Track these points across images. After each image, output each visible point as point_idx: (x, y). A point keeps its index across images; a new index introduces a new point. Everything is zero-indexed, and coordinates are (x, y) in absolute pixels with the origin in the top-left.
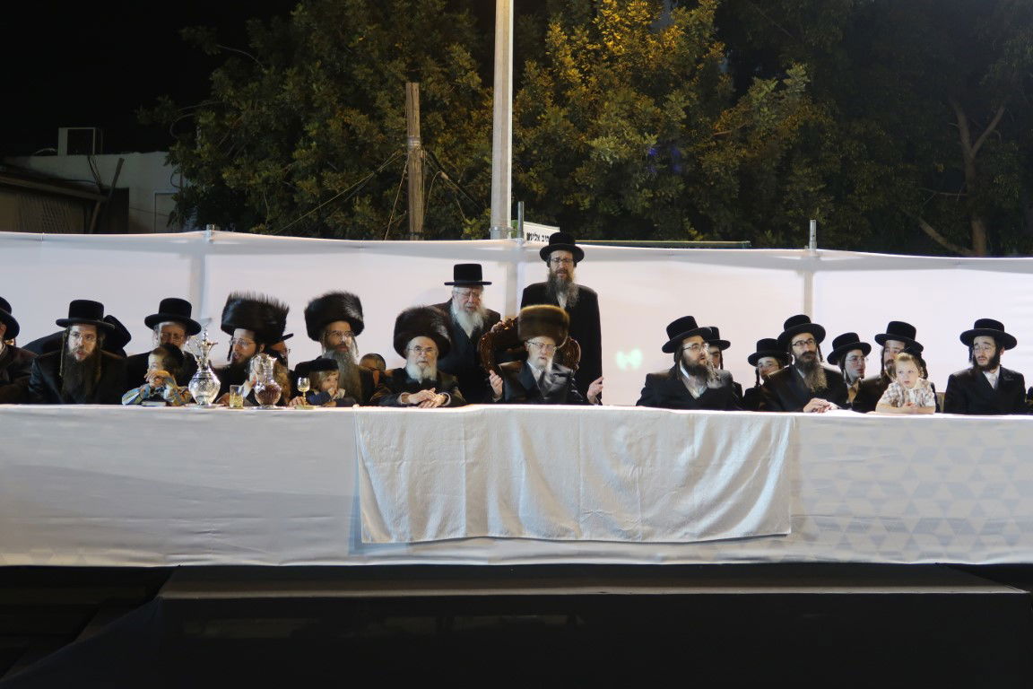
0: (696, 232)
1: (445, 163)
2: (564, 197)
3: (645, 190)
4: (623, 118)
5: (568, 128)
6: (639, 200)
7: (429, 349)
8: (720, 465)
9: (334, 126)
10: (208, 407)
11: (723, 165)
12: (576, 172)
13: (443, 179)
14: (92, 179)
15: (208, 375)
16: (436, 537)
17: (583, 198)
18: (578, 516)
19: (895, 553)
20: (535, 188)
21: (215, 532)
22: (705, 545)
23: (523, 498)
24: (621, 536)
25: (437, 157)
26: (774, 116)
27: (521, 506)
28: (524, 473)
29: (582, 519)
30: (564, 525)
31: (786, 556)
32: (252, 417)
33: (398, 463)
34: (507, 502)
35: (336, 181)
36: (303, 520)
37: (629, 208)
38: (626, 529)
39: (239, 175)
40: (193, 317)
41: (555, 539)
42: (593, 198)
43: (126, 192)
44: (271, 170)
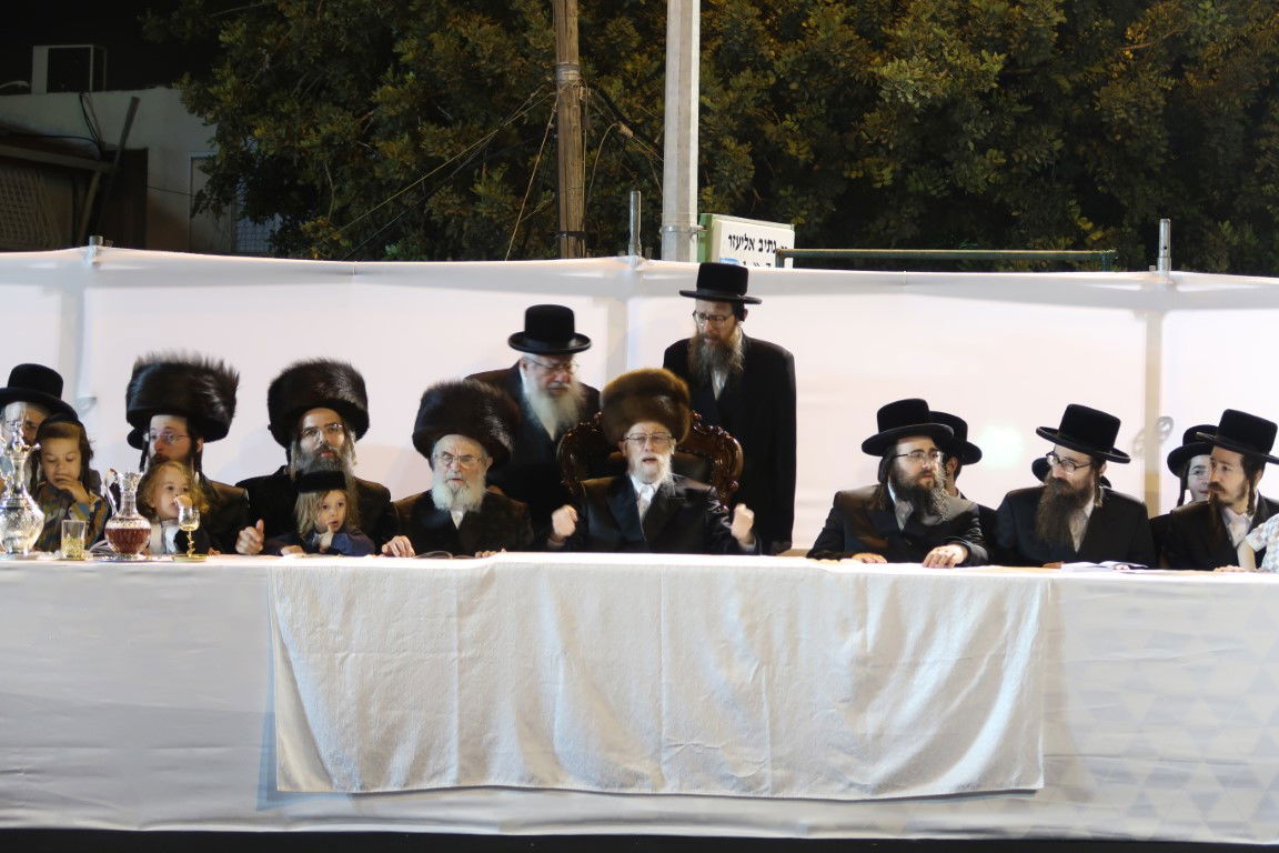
0: (1090, 225)
1: (630, 109)
2: (847, 165)
3: (992, 152)
4: (944, 25)
5: (850, 43)
6: (981, 171)
7: (466, 458)
8: (914, 666)
9: (440, 43)
10: (22, 558)
11: (1135, 105)
12: (863, 120)
13: (624, 136)
14: (86, 133)
15: (22, 503)
16: (405, 785)
17: (880, 167)
18: (658, 751)
19: (1238, 825)
20: (793, 151)
21: (28, 772)
22: (886, 805)
23: (560, 720)
24: (733, 788)
25: (614, 99)
26: (1223, 17)
27: (557, 734)
28: (561, 675)
29: (665, 757)
30: (634, 767)
31: (1034, 827)
32: (94, 575)
33: (340, 655)
34: (533, 726)
35: (446, 139)
36: (182, 752)
37: (961, 184)
38: (742, 774)
39: (282, 132)
40: (67, 397)
41: (616, 791)
42: (899, 167)
43: (142, 155)
44: (337, 123)
